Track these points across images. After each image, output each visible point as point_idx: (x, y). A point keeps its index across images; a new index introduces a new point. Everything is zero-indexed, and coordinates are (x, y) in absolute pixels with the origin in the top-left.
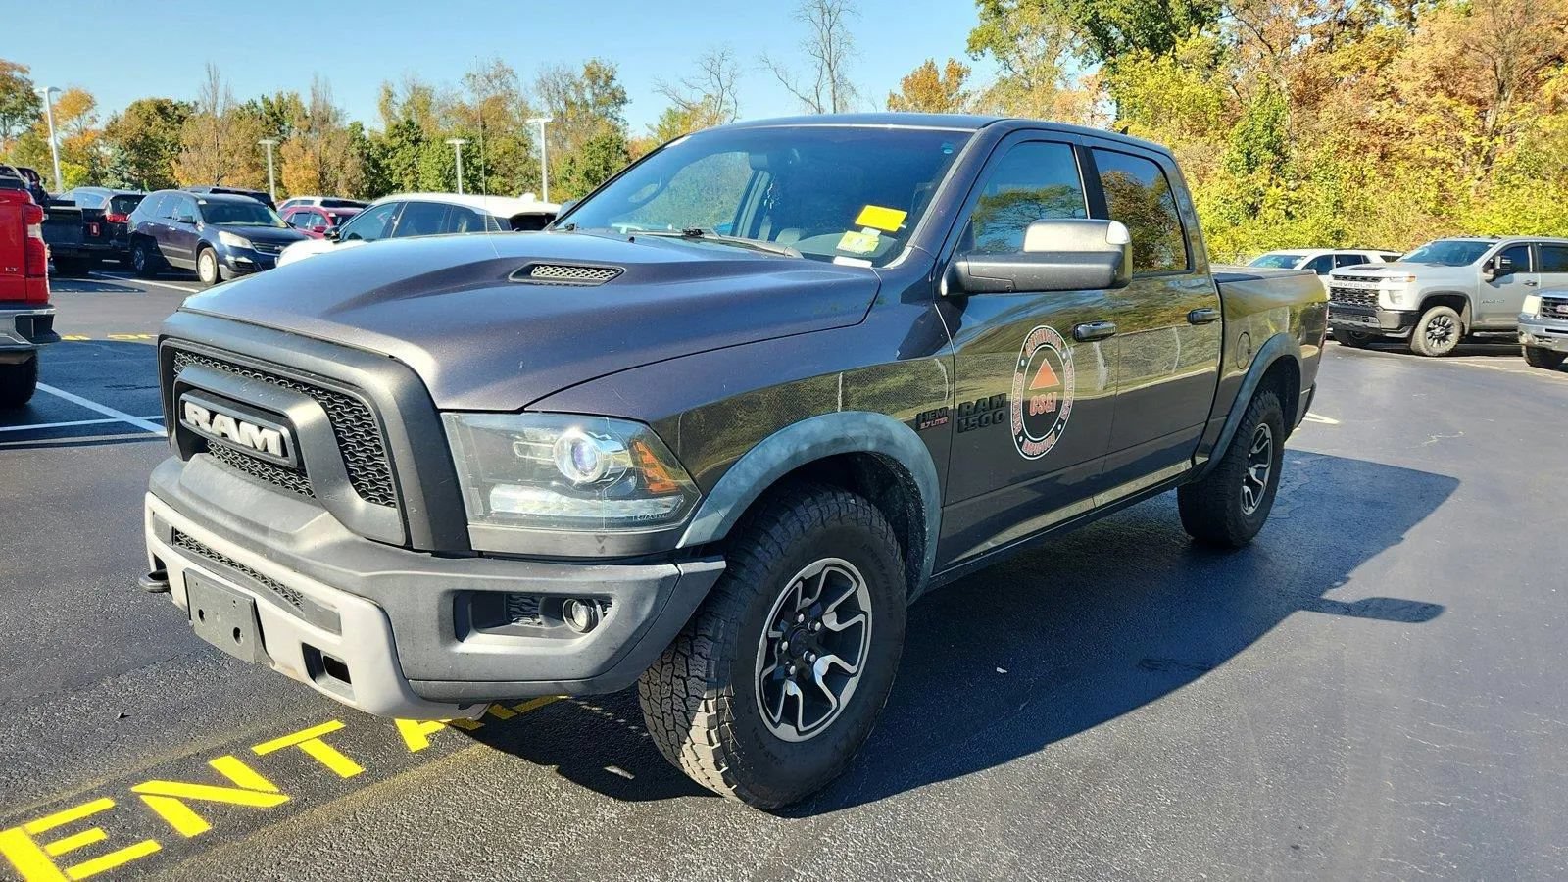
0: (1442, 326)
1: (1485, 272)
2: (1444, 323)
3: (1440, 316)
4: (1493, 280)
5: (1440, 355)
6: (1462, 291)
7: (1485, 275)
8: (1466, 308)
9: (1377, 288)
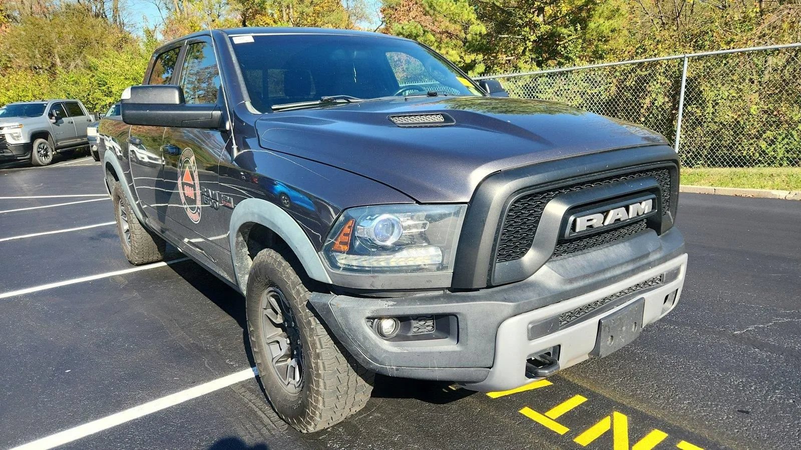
0: (43, 149)
1: (51, 118)
2: (44, 147)
3: (41, 144)
4: (56, 122)
5: (48, 164)
6: (46, 129)
7: (51, 120)
8: (49, 138)
9: (2, 133)
